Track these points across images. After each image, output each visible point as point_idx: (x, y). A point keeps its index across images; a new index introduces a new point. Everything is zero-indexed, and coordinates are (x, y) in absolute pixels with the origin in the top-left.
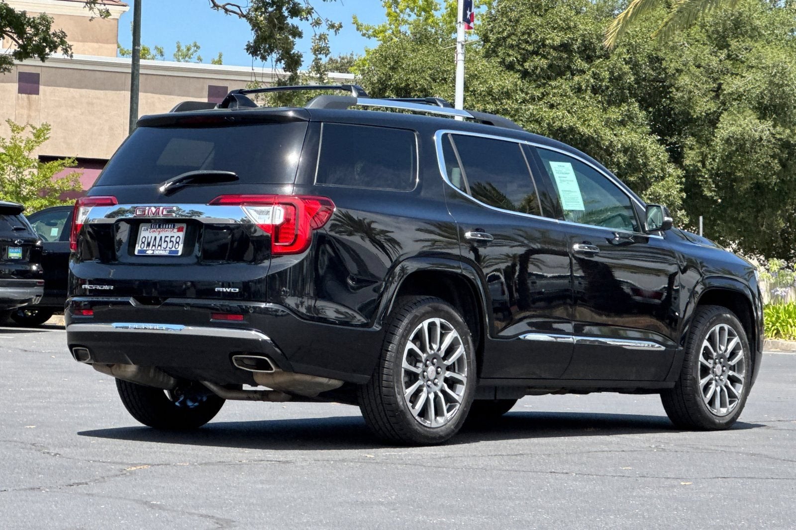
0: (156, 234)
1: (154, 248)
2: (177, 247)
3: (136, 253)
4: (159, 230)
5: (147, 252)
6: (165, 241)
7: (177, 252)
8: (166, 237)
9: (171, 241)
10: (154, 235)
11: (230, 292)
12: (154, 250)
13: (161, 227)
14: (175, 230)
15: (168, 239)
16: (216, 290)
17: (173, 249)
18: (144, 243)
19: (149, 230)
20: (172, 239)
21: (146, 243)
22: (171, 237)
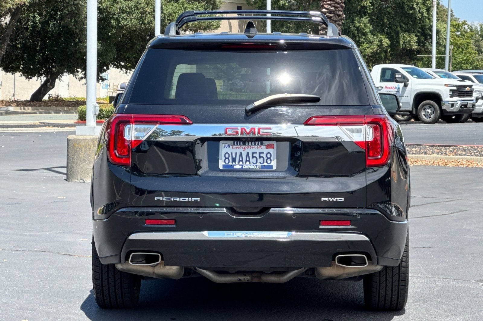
0: (241, 150)
1: (241, 163)
2: (269, 162)
3: (221, 167)
4: (244, 147)
5: (235, 167)
6: (253, 157)
7: (272, 167)
8: (253, 153)
9: (260, 157)
10: (238, 151)
11: (337, 202)
12: (242, 165)
13: (247, 144)
14: (263, 147)
15: (257, 155)
16: (322, 200)
17: (265, 164)
18: (228, 158)
19: (231, 147)
20: (261, 155)
21: (230, 158)
22: (260, 153)
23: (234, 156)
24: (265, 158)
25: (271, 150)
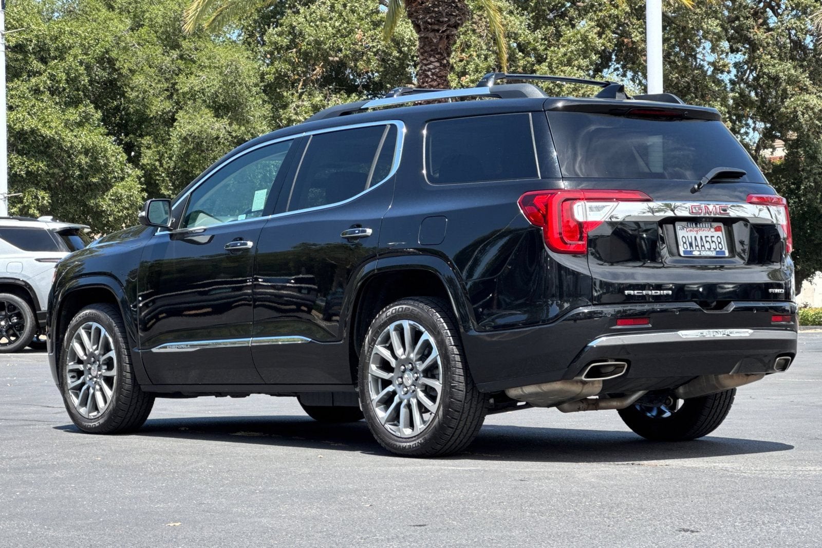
0: (695, 233)
1: (698, 249)
2: (721, 248)
3: (682, 254)
4: (696, 229)
6: (707, 241)
7: (724, 252)
8: (706, 237)
9: (713, 241)
10: (693, 234)
12: (699, 251)
13: (698, 225)
14: (713, 230)
15: (709, 239)
16: (770, 292)
17: (718, 249)
19: (685, 229)
20: (713, 239)
21: (687, 243)
22: (712, 237)
23: (690, 240)
24: (717, 243)
25: (719, 234)
